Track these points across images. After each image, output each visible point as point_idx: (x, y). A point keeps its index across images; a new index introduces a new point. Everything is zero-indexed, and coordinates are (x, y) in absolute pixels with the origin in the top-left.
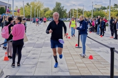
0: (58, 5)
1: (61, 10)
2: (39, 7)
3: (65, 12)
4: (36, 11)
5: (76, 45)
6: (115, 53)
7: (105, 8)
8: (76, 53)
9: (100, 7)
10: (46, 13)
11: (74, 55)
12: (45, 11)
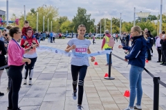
0: (81, 12)
1: (86, 21)
2: (51, 16)
3: (92, 23)
4: (46, 22)
5: (106, 75)
6: (160, 85)
7: (154, 18)
8: (104, 88)
9: (146, 16)
10: (63, 24)
11: (102, 91)
12: (61, 21)
